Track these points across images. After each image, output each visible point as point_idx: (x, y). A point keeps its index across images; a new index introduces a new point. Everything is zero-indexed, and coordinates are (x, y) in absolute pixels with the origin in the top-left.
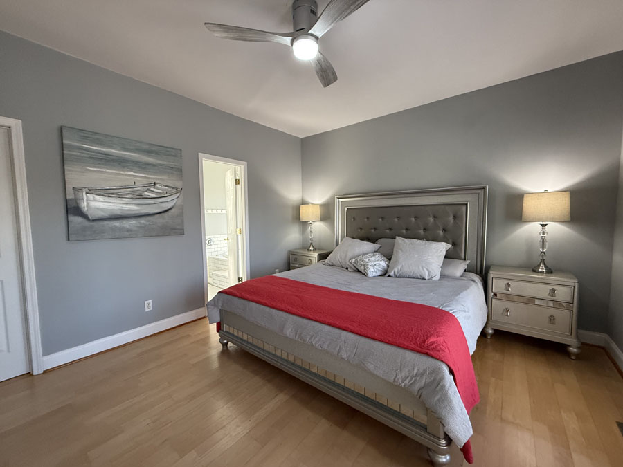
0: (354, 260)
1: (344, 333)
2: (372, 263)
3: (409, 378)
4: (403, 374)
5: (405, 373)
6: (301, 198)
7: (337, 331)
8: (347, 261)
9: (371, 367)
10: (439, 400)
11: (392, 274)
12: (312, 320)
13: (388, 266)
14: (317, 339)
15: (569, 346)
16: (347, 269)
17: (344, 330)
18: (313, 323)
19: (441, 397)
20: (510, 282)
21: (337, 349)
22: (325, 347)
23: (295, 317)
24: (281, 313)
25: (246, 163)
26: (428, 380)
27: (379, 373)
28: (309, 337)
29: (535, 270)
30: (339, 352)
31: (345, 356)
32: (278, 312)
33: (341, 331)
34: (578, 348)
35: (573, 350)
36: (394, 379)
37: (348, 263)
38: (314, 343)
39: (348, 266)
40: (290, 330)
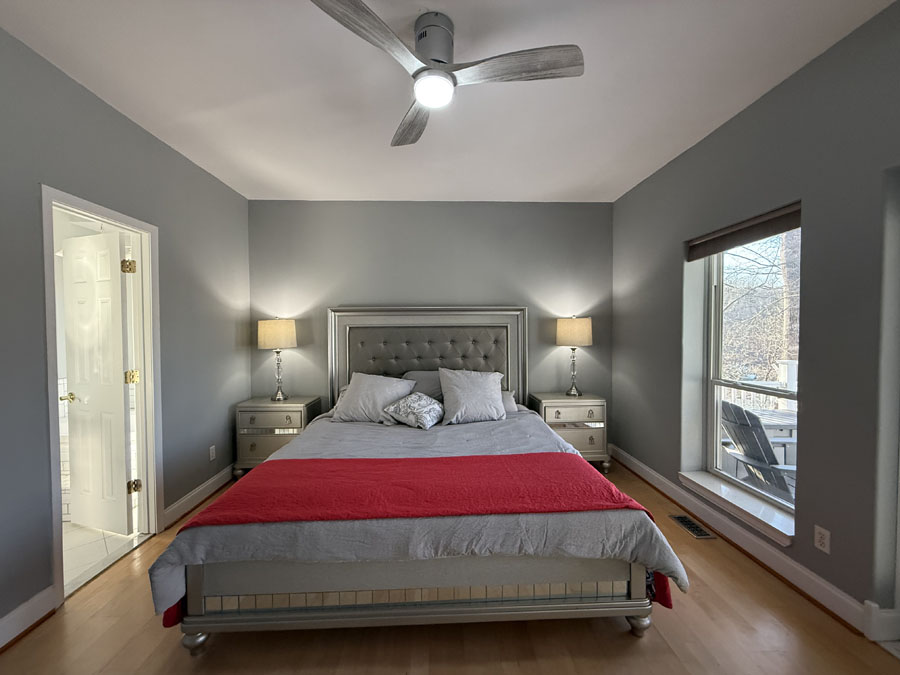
0: (392, 408)
1: (523, 519)
2: (426, 410)
3: (618, 544)
4: (611, 542)
5: (613, 539)
6: (249, 305)
7: (511, 519)
8: (380, 410)
9: (572, 550)
10: (660, 554)
11: (454, 420)
12: (461, 515)
13: (444, 410)
14: (481, 542)
15: (603, 462)
16: (382, 422)
17: (519, 513)
18: (464, 519)
19: (660, 550)
20: (559, 410)
21: (518, 545)
22: (497, 548)
23: (426, 521)
24: (395, 522)
25: (156, 229)
26: (639, 537)
27: (584, 553)
28: (466, 544)
29: (568, 394)
30: (521, 548)
31: (531, 551)
32: (384, 523)
33: (516, 517)
34: (609, 462)
35: (606, 465)
36: (603, 553)
37: (382, 413)
38: (476, 551)
39: (382, 419)
40: (422, 545)
